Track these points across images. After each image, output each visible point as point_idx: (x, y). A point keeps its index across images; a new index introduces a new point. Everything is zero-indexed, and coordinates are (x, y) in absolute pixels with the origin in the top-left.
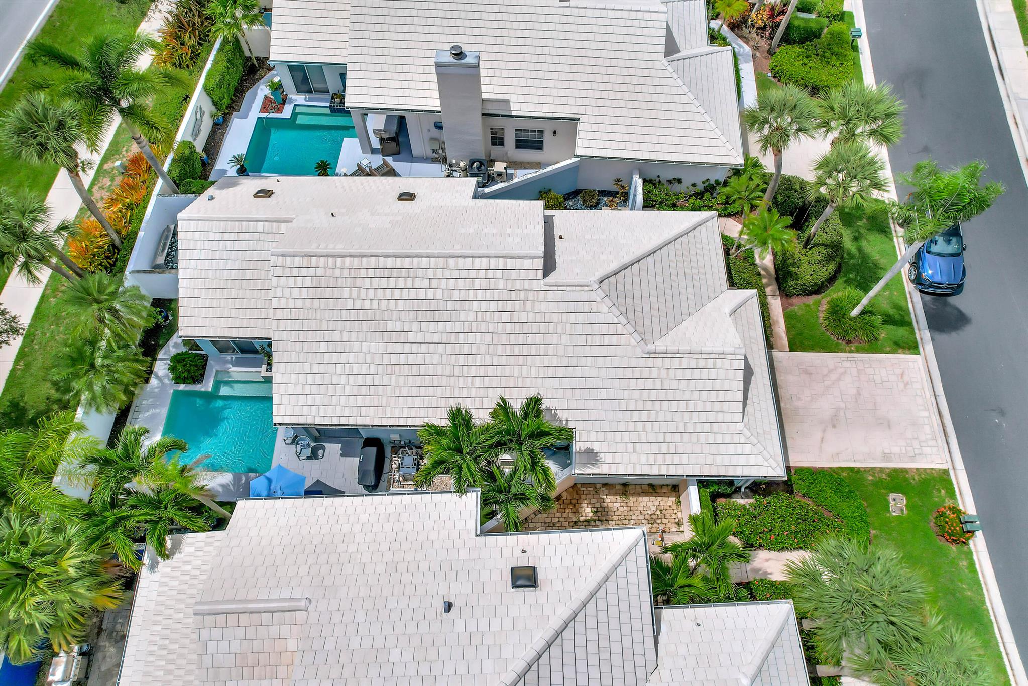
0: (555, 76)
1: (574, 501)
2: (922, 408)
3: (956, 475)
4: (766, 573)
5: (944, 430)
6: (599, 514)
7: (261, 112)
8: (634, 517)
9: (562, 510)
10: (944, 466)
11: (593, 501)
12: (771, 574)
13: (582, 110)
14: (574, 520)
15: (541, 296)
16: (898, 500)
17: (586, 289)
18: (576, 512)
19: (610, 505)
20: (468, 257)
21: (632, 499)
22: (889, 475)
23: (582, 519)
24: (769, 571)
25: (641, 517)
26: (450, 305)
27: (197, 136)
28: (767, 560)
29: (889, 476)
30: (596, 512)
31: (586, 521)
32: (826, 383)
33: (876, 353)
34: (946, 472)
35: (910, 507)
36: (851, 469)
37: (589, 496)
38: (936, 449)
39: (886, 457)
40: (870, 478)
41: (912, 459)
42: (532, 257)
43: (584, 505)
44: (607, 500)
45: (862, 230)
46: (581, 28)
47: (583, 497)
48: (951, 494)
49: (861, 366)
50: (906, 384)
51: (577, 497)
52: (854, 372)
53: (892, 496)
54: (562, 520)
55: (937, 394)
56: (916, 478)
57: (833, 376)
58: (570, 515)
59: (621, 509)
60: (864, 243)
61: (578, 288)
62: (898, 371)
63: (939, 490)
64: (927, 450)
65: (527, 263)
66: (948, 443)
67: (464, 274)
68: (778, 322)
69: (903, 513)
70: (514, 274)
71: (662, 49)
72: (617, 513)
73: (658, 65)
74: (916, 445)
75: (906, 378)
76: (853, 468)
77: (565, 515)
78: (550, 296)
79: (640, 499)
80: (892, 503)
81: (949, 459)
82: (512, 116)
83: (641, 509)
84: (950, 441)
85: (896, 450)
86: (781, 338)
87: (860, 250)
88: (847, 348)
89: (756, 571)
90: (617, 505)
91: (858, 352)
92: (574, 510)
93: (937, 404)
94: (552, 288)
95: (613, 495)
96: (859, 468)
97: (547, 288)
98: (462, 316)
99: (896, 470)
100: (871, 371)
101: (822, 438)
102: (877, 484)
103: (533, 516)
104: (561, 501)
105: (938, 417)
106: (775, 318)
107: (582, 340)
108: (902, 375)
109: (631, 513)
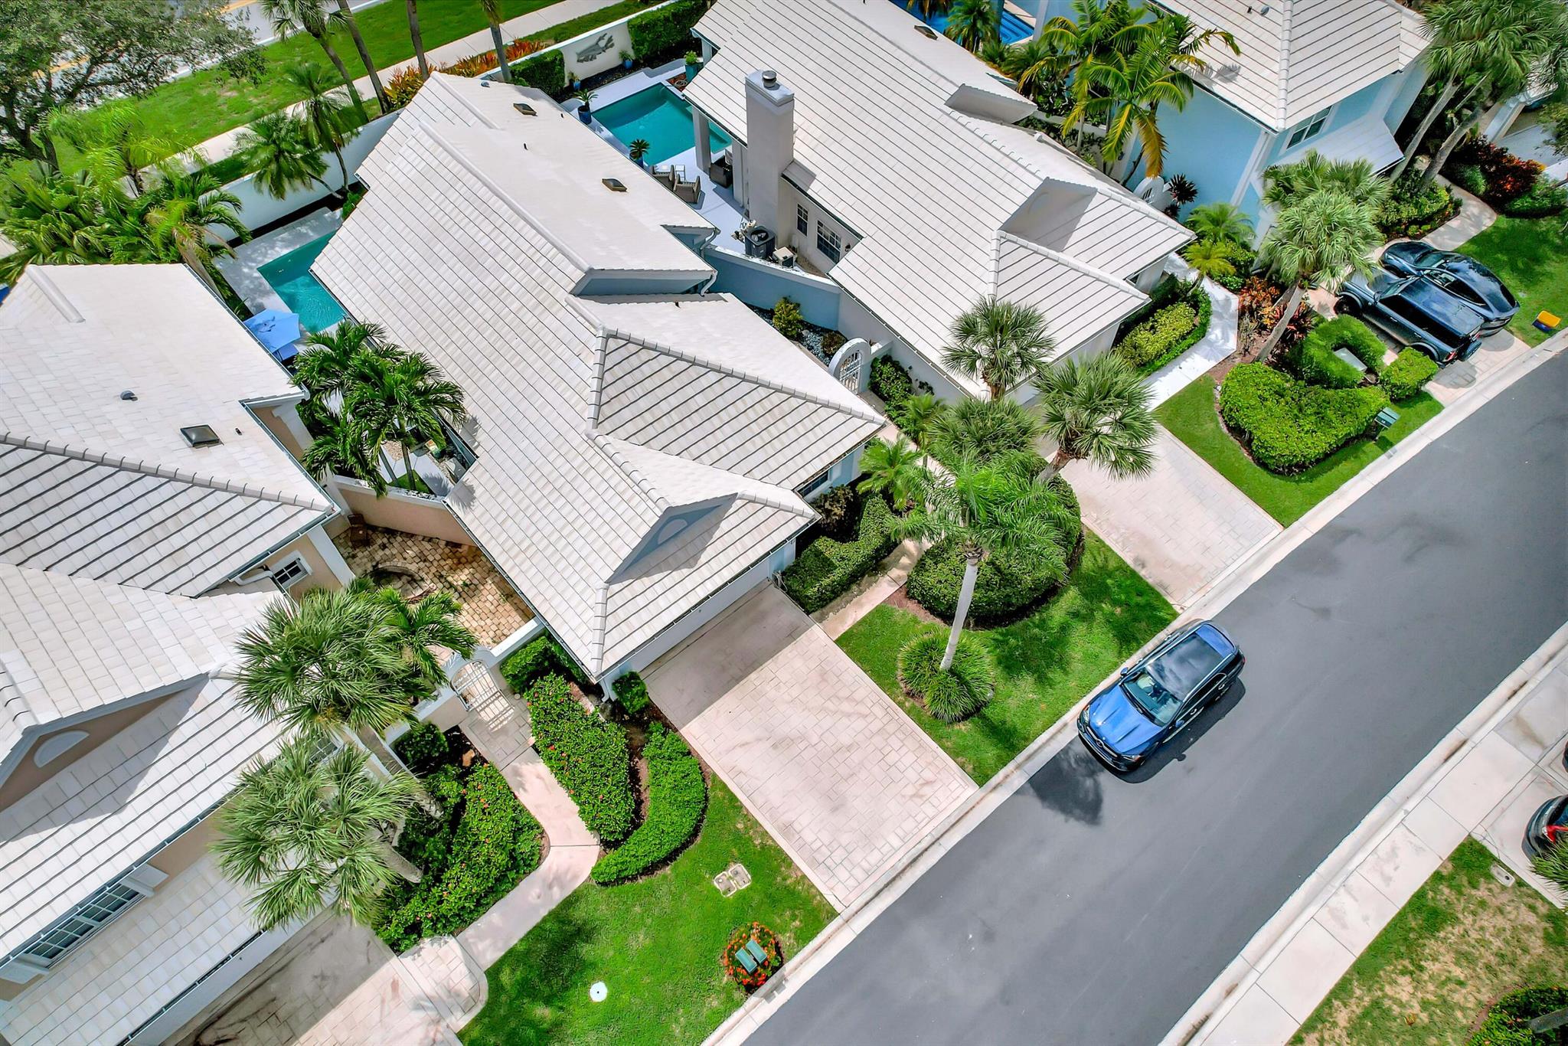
0: (877, 179)
1: (463, 560)
2: (901, 834)
3: (838, 929)
4: (521, 785)
5: (894, 879)
6: (466, 589)
7: (668, 81)
8: (488, 621)
9: (445, 557)
10: (838, 908)
11: (477, 576)
12: (525, 790)
13: (872, 230)
14: (444, 573)
15: (556, 308)
16: (738, 878)
17: (592, 330)
18: (453, 569)
19: (485, 592)
20: (535, 228)
21: (508, 606)
22: (763, 846)
23: (450, 579)
24: (527, 787)
25: (494, 628)
26: (489, 262)
27: (586, 60)
28: (539, 777)
29: (762, 848)
30: (466, 585)
31: (450, 583)
32: (829, 704)
33: (930, 735)
34: (833, 914)
35: (742, 896)
36: (733, 798)
37: (479, 569)
38: (856, 884)
39: (787, 829)
40: (740, 826)
41: (814, 863)
42: (578, 267)
43: (466, 571)
44: (488, 587)
45: (1098, 615)
46: (942, 145)
47: (475, 564)
48: (804, 937)
49: (891, 728)
50: (916, 795)
51: (470, 559)
52: (876, 725)
53: (740, 867)
54: (435, 564)
55: (941, 841)
56: (788, 882)
57: (846, 707)
58: (446, 567)
59: (488, 604)
60: (1079, 629)
61: (587, 324)
62: (928, 775)
63: (794, 917)
64: (843, 874)
65: (570, 269)
66: (877, 894)
67: (521, 242)
68: (861, 605)
69: (725, 893)
70: (553, 271)
71: (1005, 217)
72: (479, 604)
73: (986, 233)
74: (838, 856)
75: (927, 791)
76: (737, 800)
77: (442, 563)
78: (562, 314)
79: (514, 613)
80: (729, 873)
81: (854, 907)
82: (807, 195)
83: (503, 621)
84: (883, 895)
85: (808, 836)
86: (843, 621)
87: (1064, 628)
88: (901, 698)
89: (517, 773)
90: (490, 598)
91: (908, 713)
92: (454, 567)
93: (926, 850)
94: (568, 308)
95: (498, 588)
96: (742, 806)
97: (564, 304)
98: (489, 280)
99: (780, 851)
100: (897, 744)
101: (747, 743)
102: (739, 838)
103: (420, 538)
104: (454, 550)
105: (906, 861)
106: (864, 600)
107: (550, 377)
108: (927, 783)
109: (491, 616)
